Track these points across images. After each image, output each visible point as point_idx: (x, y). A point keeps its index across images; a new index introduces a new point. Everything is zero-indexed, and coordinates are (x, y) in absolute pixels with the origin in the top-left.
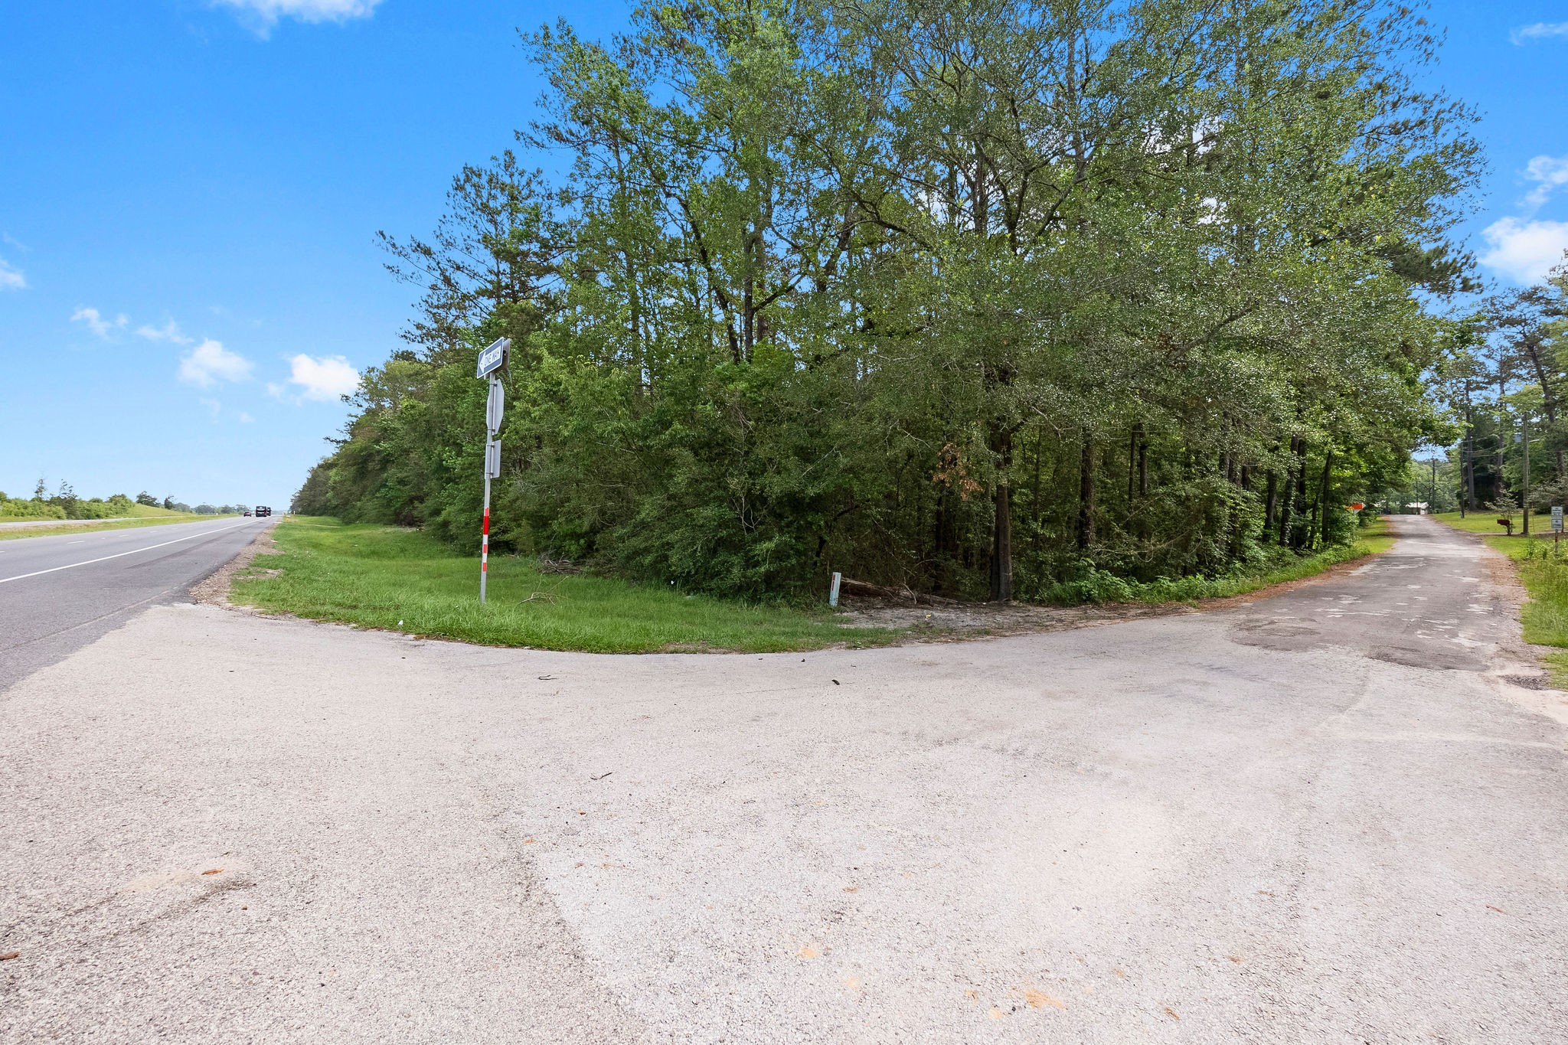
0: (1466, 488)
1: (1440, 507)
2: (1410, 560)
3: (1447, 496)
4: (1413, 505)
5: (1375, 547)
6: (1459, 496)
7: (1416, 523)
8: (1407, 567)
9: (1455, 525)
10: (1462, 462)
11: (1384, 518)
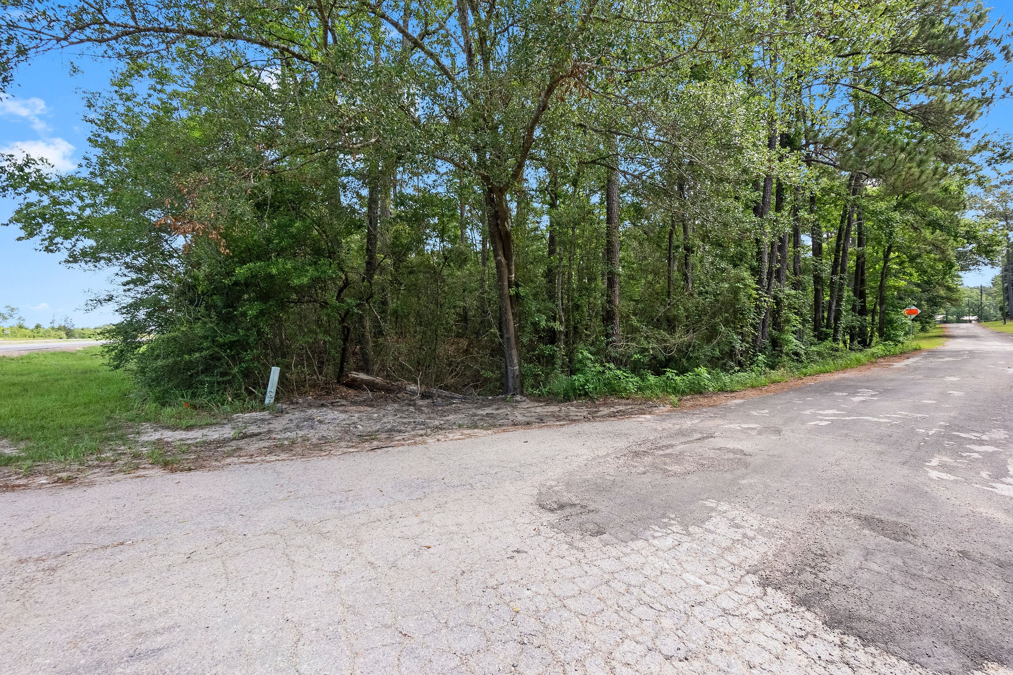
0: (1007, 303)
1: (987, 319)
2: (956, 353)
3: (992, 311)
4: (966, 318)
5: (925, 345)
6: (1001, 309)
7: (967, 329)
8: (951, 359)
9: (999, 329)
10: (1003, 284)
11: (943, 325)
